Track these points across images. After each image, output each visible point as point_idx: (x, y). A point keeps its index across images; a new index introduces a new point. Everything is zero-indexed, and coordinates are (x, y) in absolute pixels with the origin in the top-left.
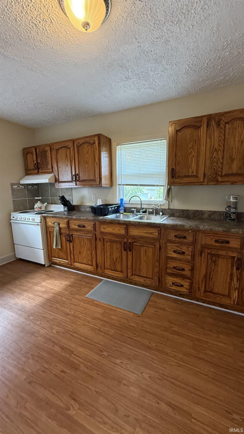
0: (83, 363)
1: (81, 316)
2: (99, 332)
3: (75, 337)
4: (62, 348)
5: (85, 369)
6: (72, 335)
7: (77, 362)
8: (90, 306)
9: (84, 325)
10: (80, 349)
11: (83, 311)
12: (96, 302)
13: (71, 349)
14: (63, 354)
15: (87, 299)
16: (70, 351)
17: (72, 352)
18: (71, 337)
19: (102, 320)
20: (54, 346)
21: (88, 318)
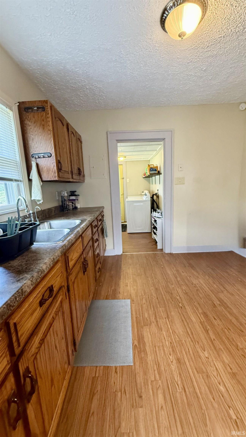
0: (198, 312)
1: (167, 343)
2: (170, 317)
3: (190, 329)
4: (207, 331)
5: (199, 309)
6: (192, 334)
7: (202, 316)
8: (147, 345)
9: (174, 332)
10: (194, 319)
11: (159, 347)
12: (136, 343)
13: (200, 325)
14: (209, 327)
15: (137, 359)
16: (202, 325)
17: (201, 322)
18: (193, 333)
19: (157, 322)
20: (214, 339)
21: (165, 334)
